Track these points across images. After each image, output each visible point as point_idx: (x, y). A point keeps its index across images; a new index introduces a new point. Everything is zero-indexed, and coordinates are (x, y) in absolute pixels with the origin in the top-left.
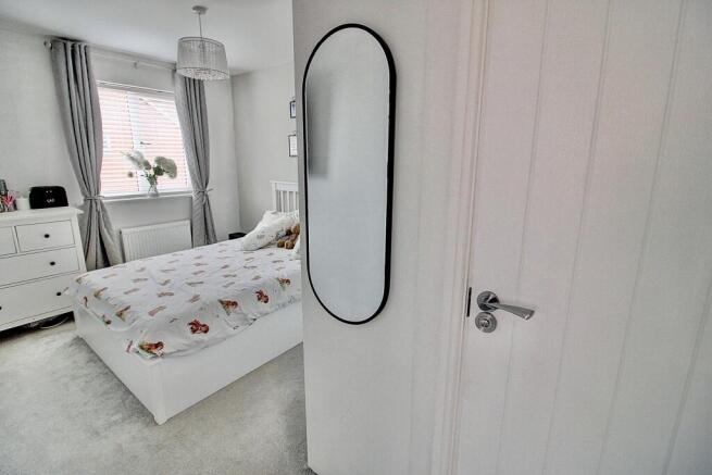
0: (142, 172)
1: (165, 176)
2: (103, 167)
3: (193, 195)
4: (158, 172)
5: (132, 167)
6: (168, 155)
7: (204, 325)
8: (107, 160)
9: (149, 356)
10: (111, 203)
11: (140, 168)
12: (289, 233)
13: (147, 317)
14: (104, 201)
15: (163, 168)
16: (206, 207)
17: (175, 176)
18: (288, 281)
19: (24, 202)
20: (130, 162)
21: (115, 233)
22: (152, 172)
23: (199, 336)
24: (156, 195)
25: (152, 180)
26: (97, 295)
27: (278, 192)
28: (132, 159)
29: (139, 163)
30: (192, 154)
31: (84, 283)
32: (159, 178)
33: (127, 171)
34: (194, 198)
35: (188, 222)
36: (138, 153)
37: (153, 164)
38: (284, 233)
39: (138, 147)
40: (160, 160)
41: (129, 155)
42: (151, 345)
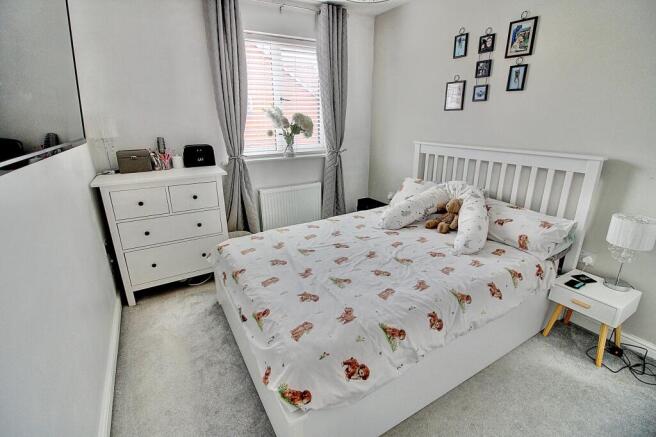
0: (280, 131)
1: (301, 135)
2: (246, 125)
3: (326, 155)
4: (296, 130)
5: (270, 124)
6: (305, 112)
7: (363, 367)
8: (250, 118)
9: (291, 408)
10: (252, 163)
11: (279, 126)
12: (442, 211)
13: (289, 340)
14: (246, 160)
15: (301, 126)
16: (338, 169)
17: (311, 135)
18: (468, 298)
19: (178, 160)
20: (270, 120)
21: (254, 194)
22: (289, 131)
23: (356, 384)
24: (292, 155)
25: (289, 139)
26: (234, 276)
27: (423, 156)
28: (273, 116)
29: (278, 121)
30: (329, 110)
31: (224, 254)
32: (296, 136)
33: (267, 130)
34: (327, 159)
35: (320, 184)
36: (277, 109)
37: (291, 121)
38: (434, 210)
39: (278, 103)
40: (298, 117)
41: (270, 112)
42: (294, 394)
